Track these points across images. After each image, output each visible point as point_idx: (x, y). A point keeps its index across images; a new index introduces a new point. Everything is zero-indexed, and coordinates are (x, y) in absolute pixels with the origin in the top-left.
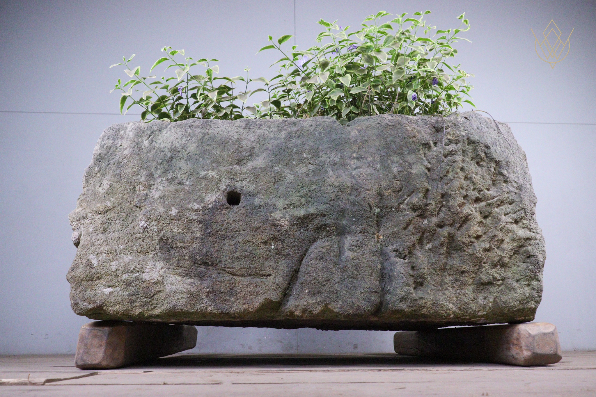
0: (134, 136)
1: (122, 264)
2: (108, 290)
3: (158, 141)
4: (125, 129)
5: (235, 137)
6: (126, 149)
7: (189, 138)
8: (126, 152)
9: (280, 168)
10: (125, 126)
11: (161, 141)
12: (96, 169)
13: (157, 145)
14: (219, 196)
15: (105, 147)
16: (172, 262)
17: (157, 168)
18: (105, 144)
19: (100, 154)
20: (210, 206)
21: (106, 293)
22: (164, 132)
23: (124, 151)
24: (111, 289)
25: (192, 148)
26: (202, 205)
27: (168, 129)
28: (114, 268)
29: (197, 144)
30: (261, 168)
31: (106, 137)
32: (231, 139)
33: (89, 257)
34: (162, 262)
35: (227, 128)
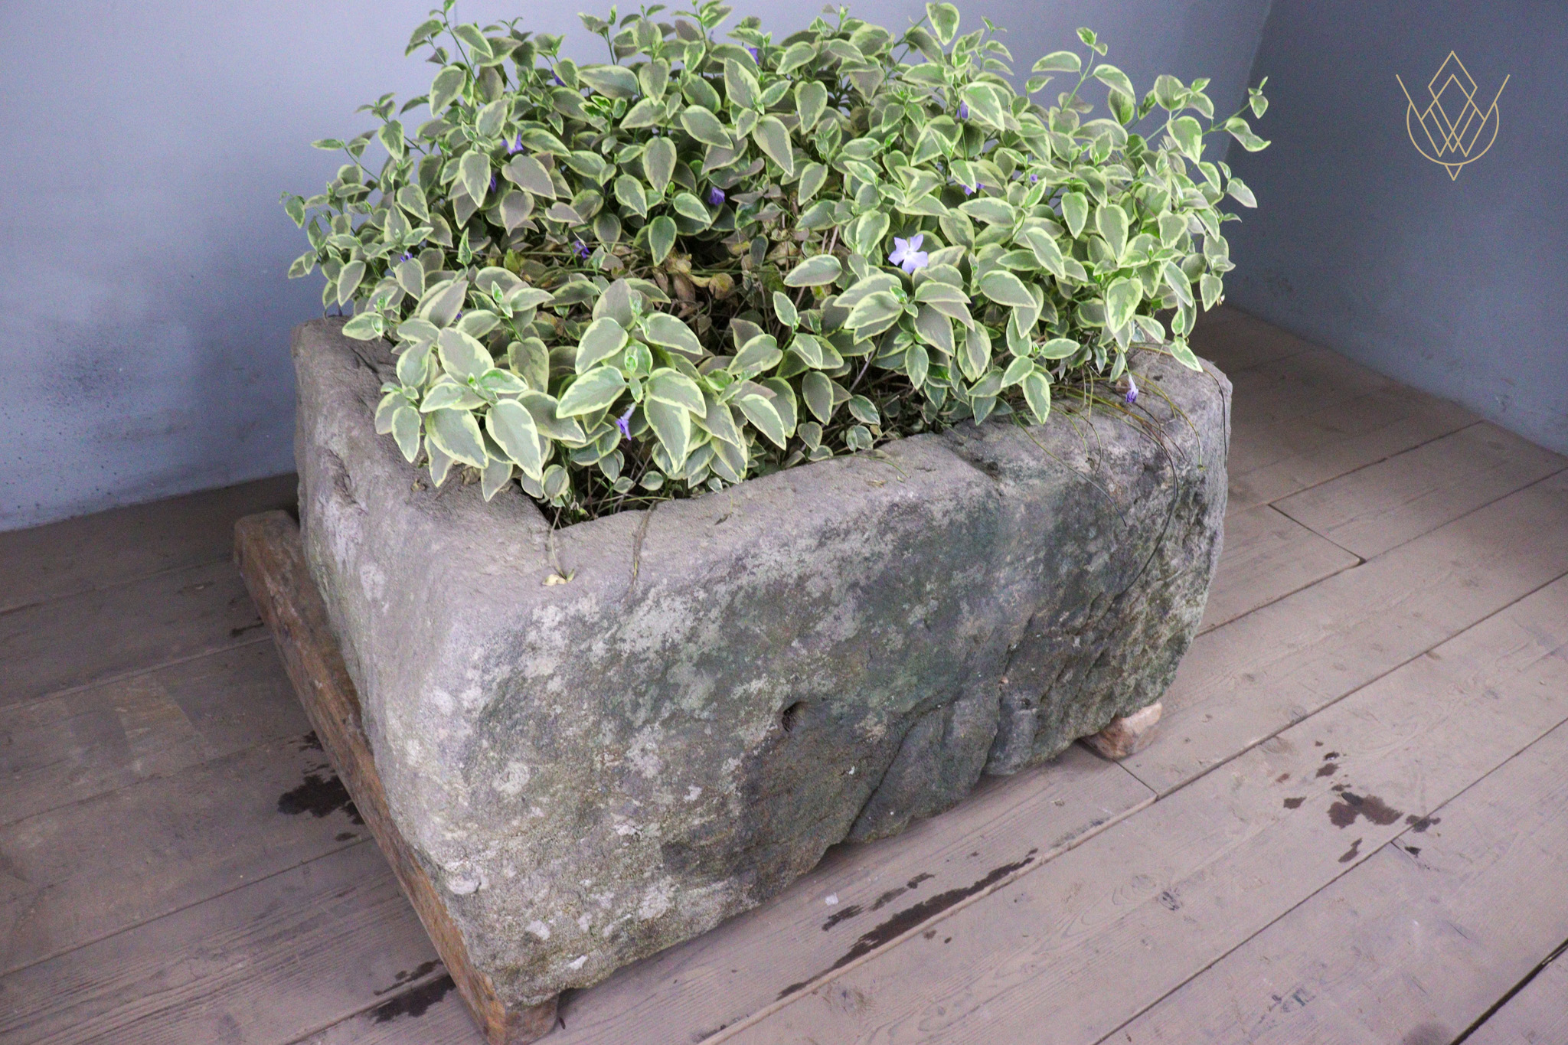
0: (567, 641)
1: (601, 915)
2: (577, 964)
3: (626, 637)
4: (537, 624)
5: (795, 575)
6: (551, 677)
7: (701, 614)
8: (555, 685)
9: (880, 626)
10: (535, 618)
11: (634, 635)
12: (485, 743)
13: (626, 647)
14: (772, 725)
15: (494, 686)
16: (688, 869)
17: (638, 704)
18: (493, 680)
19: (485, 708)
20: (756, 753)
21: (577, 968)
22: (641, 611)
23: (546, 683)
24: (583, 959)
25: (710, 633)
26: (742, 755)
27: (649, 602)
28: (585, 927)
29: (718, 623)
30: (847, 640)
31: (492, 661)
32: (787, 585)
33: (528, 929)
34: (669, 878)
35: (778, 559)
